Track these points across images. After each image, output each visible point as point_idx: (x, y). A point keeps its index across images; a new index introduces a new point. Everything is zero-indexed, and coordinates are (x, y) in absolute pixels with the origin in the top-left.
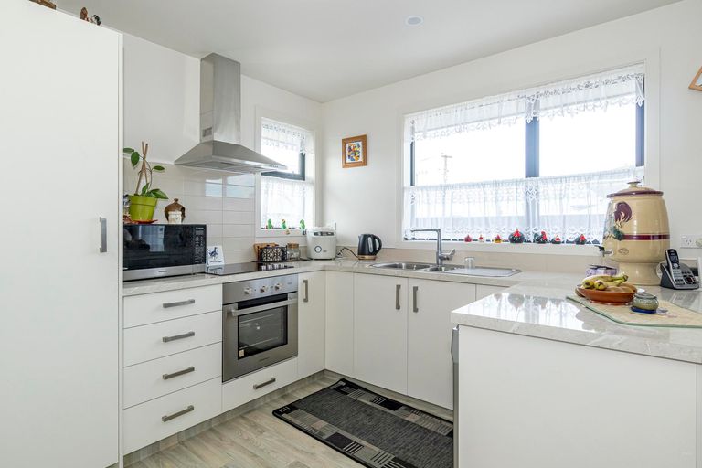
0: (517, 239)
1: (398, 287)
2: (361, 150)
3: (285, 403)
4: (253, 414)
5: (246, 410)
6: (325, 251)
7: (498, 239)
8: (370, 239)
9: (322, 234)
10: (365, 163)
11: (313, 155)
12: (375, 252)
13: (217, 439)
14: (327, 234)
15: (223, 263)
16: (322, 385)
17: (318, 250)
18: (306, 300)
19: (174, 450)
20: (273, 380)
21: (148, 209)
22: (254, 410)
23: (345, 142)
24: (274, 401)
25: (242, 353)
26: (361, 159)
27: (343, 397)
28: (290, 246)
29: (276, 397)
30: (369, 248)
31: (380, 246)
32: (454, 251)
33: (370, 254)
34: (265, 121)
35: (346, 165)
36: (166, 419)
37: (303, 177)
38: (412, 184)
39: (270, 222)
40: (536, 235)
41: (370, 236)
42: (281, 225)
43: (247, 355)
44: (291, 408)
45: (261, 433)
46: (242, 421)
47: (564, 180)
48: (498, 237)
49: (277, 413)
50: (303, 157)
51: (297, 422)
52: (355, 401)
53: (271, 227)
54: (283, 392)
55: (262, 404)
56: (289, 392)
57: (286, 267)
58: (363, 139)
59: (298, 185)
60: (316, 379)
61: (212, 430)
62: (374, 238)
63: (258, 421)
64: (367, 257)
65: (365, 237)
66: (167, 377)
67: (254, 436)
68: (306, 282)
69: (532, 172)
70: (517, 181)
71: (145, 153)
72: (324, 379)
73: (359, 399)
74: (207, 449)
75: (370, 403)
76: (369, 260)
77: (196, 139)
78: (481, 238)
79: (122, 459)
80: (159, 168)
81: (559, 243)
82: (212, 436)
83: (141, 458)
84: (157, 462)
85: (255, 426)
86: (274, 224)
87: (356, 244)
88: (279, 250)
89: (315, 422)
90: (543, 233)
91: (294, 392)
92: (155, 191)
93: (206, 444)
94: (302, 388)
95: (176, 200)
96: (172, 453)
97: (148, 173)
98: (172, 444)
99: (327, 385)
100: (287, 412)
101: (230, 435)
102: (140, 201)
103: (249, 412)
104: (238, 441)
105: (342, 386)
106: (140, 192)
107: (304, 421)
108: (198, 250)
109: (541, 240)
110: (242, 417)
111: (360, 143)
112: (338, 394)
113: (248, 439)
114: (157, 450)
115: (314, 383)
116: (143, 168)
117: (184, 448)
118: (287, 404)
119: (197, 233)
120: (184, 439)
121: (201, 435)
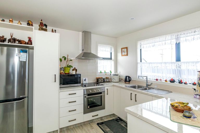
0: (172, 81)
1: (131, 94)
2: (126, 51)
3: (101, 121)
4: (92, 123)
5: (91, 122)
6: (116, 80)
7: (166, 81)
8: (128, 77)
9: (115, 75)
10: (127, 55)
11: (114, 52)
12: (129, 81)
13: (81, 128)
14: (116, 75)
15: (87, 83)
16: (112, 118)
17: (114, 79)
18: (107, 94)
19: (71, 129)
20: (98, 115)
21: (68, 70)
22: (93, 122)
23: (122, 49)
24: (98, 120)
25: (89, 107)
26: (126, 54)
27: (117, 123)
28: (106, 78)
29: (99, 119)
30: (128, 80)
31: (131, 80)
32: (152, 83)
33: (128, 82)
34: (99, 45)
35: (122, 55)
36: (69, 121)
37: (111, 59)
38: (141, 62)
39: (101, 71)
40: (179, 80)
41: (128, 76)
42: (104, 72)
43: (90, 107)
44: (102, 123)
45: (92, 129)
46: (89, 124)
47: (187, 63)
48: (166, 80)
49: (98, 124)
50: (111, 53)
51: (102, 128)
52: (120, 124)
53: (101, 73)
54: (101, 118)
55: (95, 121)
56: (103, 118)
57: (102, 85)
58: (127, 48)
59: (109, 61)
60: (112, 116)
61: (81, 125)
62: (129, 77)
63: (92, 125)
64: (127, 83)
65: (126, 77)
66: (70, 111)
67: (90, 129)
68: (107, 89)
69: (178, 59)
70: (172, 63)
71: (68, 57)
72: (114, 116)
73: (121, 124)
74: (79, 130)
75: (124, 126)
76: (128, 83)
77: (81, 52)
78: (161, 80)
79: (59, 129)
80: (71, 60)
81: (186, 84)
82: (81, 127)
83: (64, 129)
84: (67, 131)
85: (92, 127)
86: (102, 72)
87: (124, 78)
88: (102, 79)
89: (107, 128)
90: (181, 80)
91: (104, 119)
92: (70, 66)
93: (79, 129)
94: (107, 118)
95: (75, 68)
96: (71, 130)
97: (68, 61)
98: (71, 127)
99: (114, 118)
100: (101, 124)
101: (85, 128)
102: (66, 68)
103: (91, 123)
104: (86, 130)
105: (118, 119)
106: (66, 66)
107: (104, 128)
108: (79, 80)
109: (180, 82)
110: (89, 123)
111: (126, 49)
112: (116, 121)
113: (89, 130)
114: (68, 128)
115: (111, 117)
116: (67, 61)
117: (74, 129)
118: (102, 122)
119: (79, 76)
120: (75, 127)
121: (79, 126)
